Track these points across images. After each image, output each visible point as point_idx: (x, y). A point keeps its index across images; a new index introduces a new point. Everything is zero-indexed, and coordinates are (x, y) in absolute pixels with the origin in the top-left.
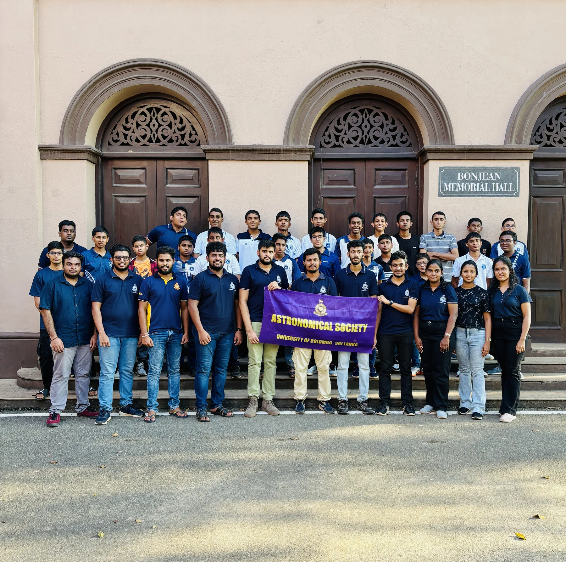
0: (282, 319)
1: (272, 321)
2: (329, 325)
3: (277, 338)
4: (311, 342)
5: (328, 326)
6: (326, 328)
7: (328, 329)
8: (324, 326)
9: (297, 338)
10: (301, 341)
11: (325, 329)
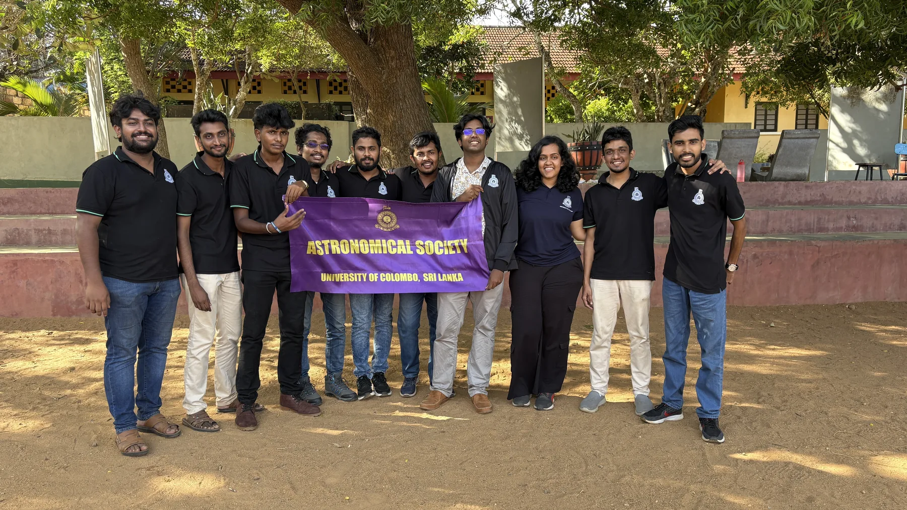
0: (323, 246)
1: (309, 252)
2: (405, 245)
3: (322, 280)
4: (382, 280)
5: (403, 247)
6: (401, 250)
7: (404, 252)
8: (396, 246)
9: (355, 274)
10: (365, 280)
11: (399, 252)
